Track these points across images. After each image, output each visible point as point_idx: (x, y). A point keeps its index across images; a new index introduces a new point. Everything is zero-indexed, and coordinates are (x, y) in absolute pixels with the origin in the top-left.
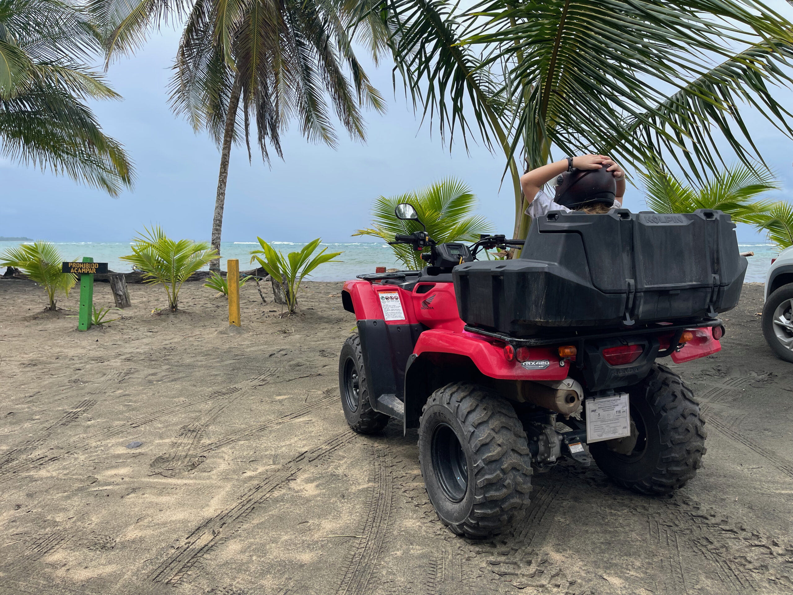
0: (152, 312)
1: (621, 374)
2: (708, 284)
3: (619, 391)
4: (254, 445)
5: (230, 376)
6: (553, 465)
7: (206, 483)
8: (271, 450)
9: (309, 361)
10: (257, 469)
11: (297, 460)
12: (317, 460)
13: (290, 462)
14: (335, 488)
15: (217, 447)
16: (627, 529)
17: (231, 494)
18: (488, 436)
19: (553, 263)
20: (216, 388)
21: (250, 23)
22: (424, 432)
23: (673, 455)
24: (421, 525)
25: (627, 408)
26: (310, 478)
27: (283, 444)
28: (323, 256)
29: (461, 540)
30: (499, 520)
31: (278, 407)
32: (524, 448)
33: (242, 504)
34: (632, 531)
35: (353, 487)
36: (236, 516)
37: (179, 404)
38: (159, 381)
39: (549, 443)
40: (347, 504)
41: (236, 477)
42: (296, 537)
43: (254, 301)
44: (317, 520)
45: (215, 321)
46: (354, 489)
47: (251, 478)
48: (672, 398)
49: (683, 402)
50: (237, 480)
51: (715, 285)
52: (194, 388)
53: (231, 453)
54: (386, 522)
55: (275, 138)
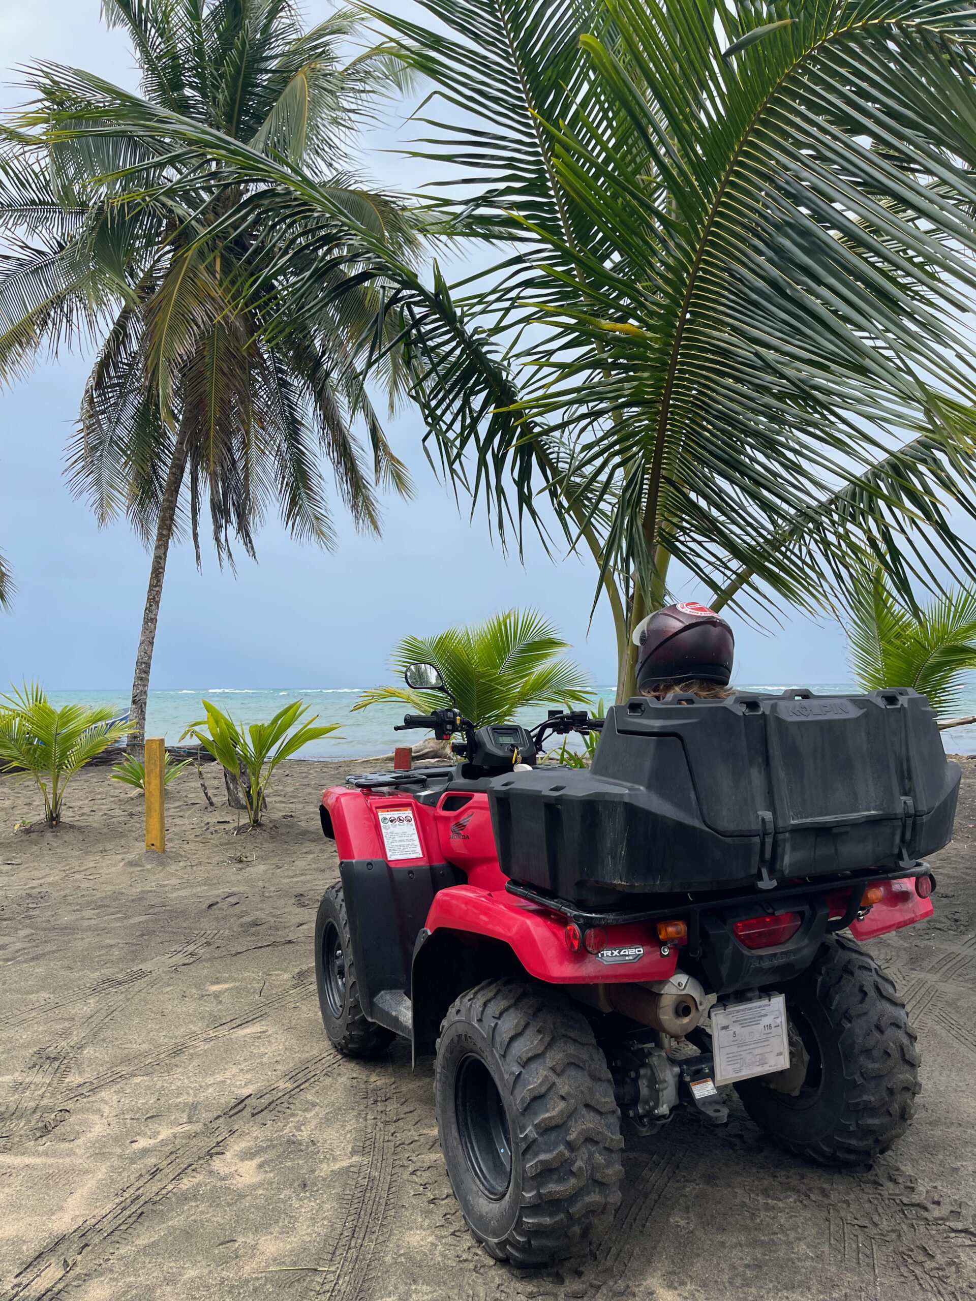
0: (16, 828)
1: (766, 964)
2: (895, 814)
3: (766, 991)
4: (159, 1084)
5: (134, 948)
6: (664, 1121)
7: (62, 1164)
8: (188, 1094)
9: (273, 916)
10: (158, 1133)
11: (232, 1112)
12: (266, 1111)
13: (218, 1117)
14: (291, 1169)
15: (92, 1090)
16: (792, 1235)
17: (106, 1185)
18: (543, 1081)
19: (637, 786)
20: (107, 972)
21: (205, 353)
22: (443, 1068)
23: (865, 1098)
24: (435, 1242)
25: (783, 1019)
26: (250, 1148)
27: (210, 1080)
28: (310, 730)
29: (503, 1270)
30: (567, 1236)
31: (210, 1007)
32: (607, 1099)
33: (123, 1205)
34: (800, 1239)
35: (324, 1166)
36: (110, 1230)
37: (37, 1004)
38: (8, 960)
39: (656, 1083)
40: (310, 1201)
41: (119, 1151)
42: (210, 1272)
43: (194, 804)
44: (251, 1236)
45: (123, 842)
46: (324, 1170)
47: (145, 1152)
48: (859, 997)
49: (878, 1003)
50: (120, 1156)
51: (907, 816)
52: (68, 973)
53: (115, 1102)
54: (374, 1237)
55: (244, 529)
